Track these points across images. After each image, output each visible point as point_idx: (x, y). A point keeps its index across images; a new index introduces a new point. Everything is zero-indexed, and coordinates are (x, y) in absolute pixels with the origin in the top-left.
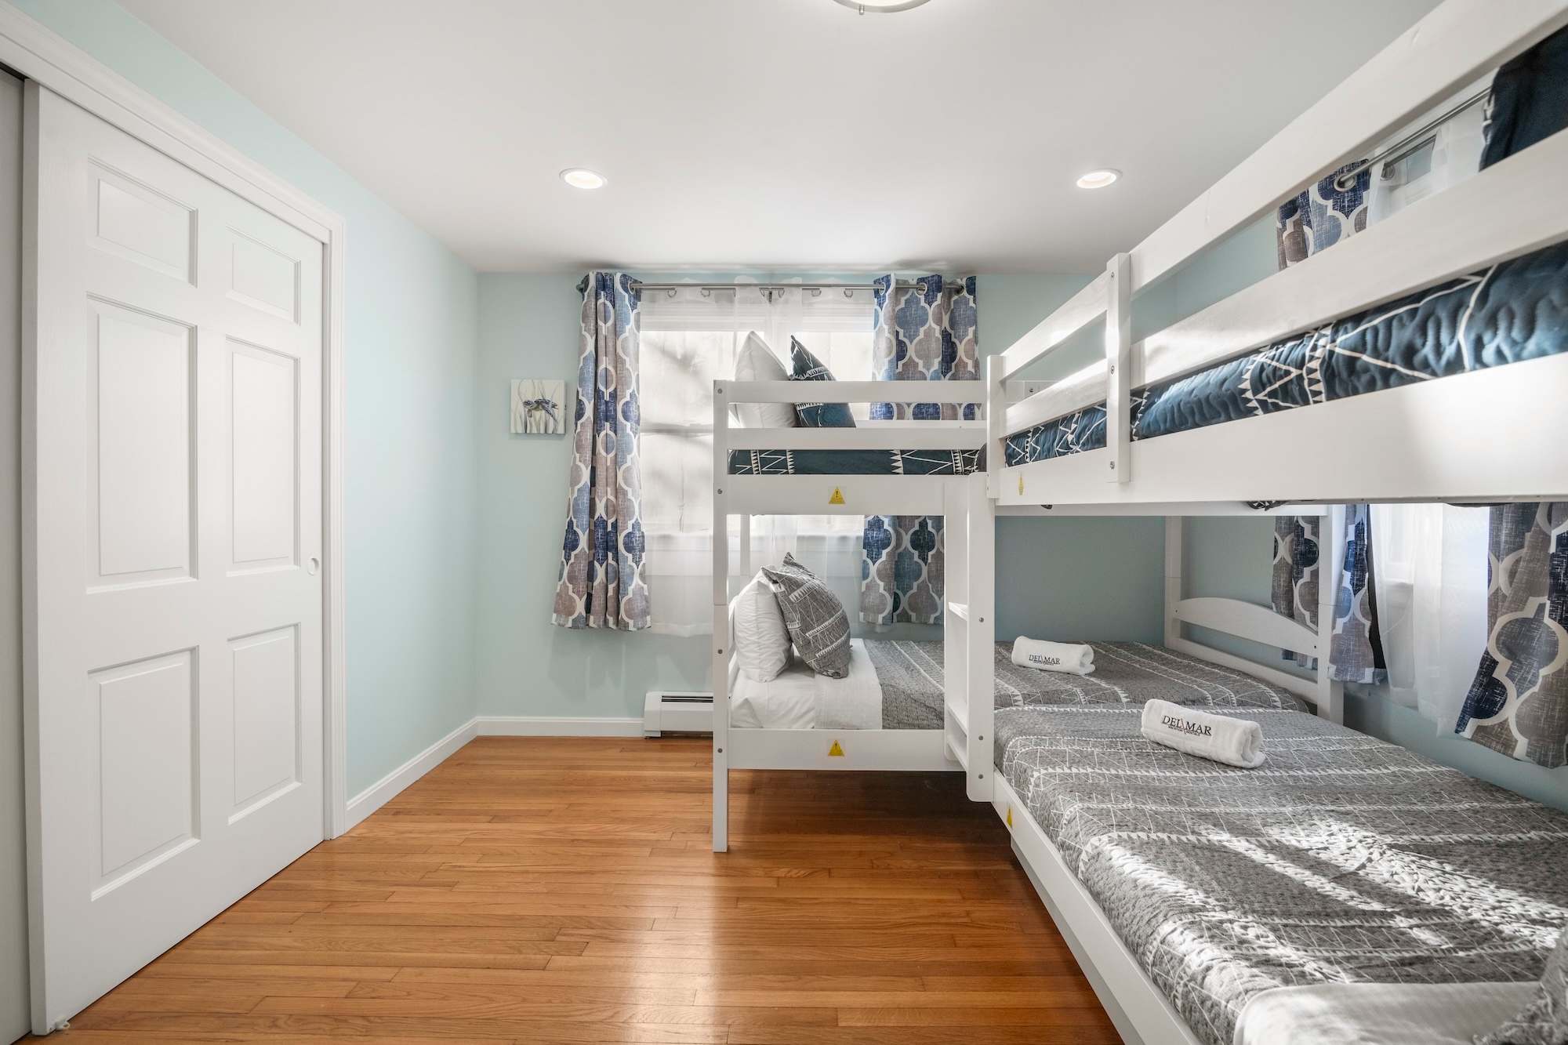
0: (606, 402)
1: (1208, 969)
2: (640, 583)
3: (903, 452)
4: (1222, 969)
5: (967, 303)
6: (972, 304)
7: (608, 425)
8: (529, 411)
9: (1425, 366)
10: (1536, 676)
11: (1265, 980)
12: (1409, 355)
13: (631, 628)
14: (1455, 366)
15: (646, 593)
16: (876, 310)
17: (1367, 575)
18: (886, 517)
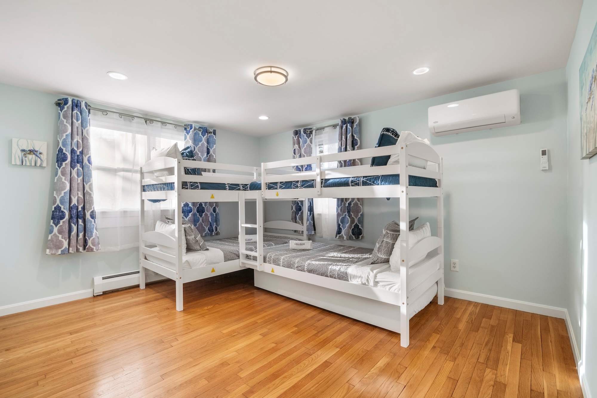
0: (78, 156)
1: (340, 268)
2: (96, 231)
3: (228, 184)
4: (342, 268)
5: (213, 137)
6: (215, 138)
7: (79, 165)
8: (24, 154)
9: (375, 184)
10: (346, 226)
11: (348, 266)
12: (373, 182)
13: (95, 250)
14: (378, 184)
15: (98, 236)
16: (185, 134)
17: (312, 212)
18: (190, 202)
